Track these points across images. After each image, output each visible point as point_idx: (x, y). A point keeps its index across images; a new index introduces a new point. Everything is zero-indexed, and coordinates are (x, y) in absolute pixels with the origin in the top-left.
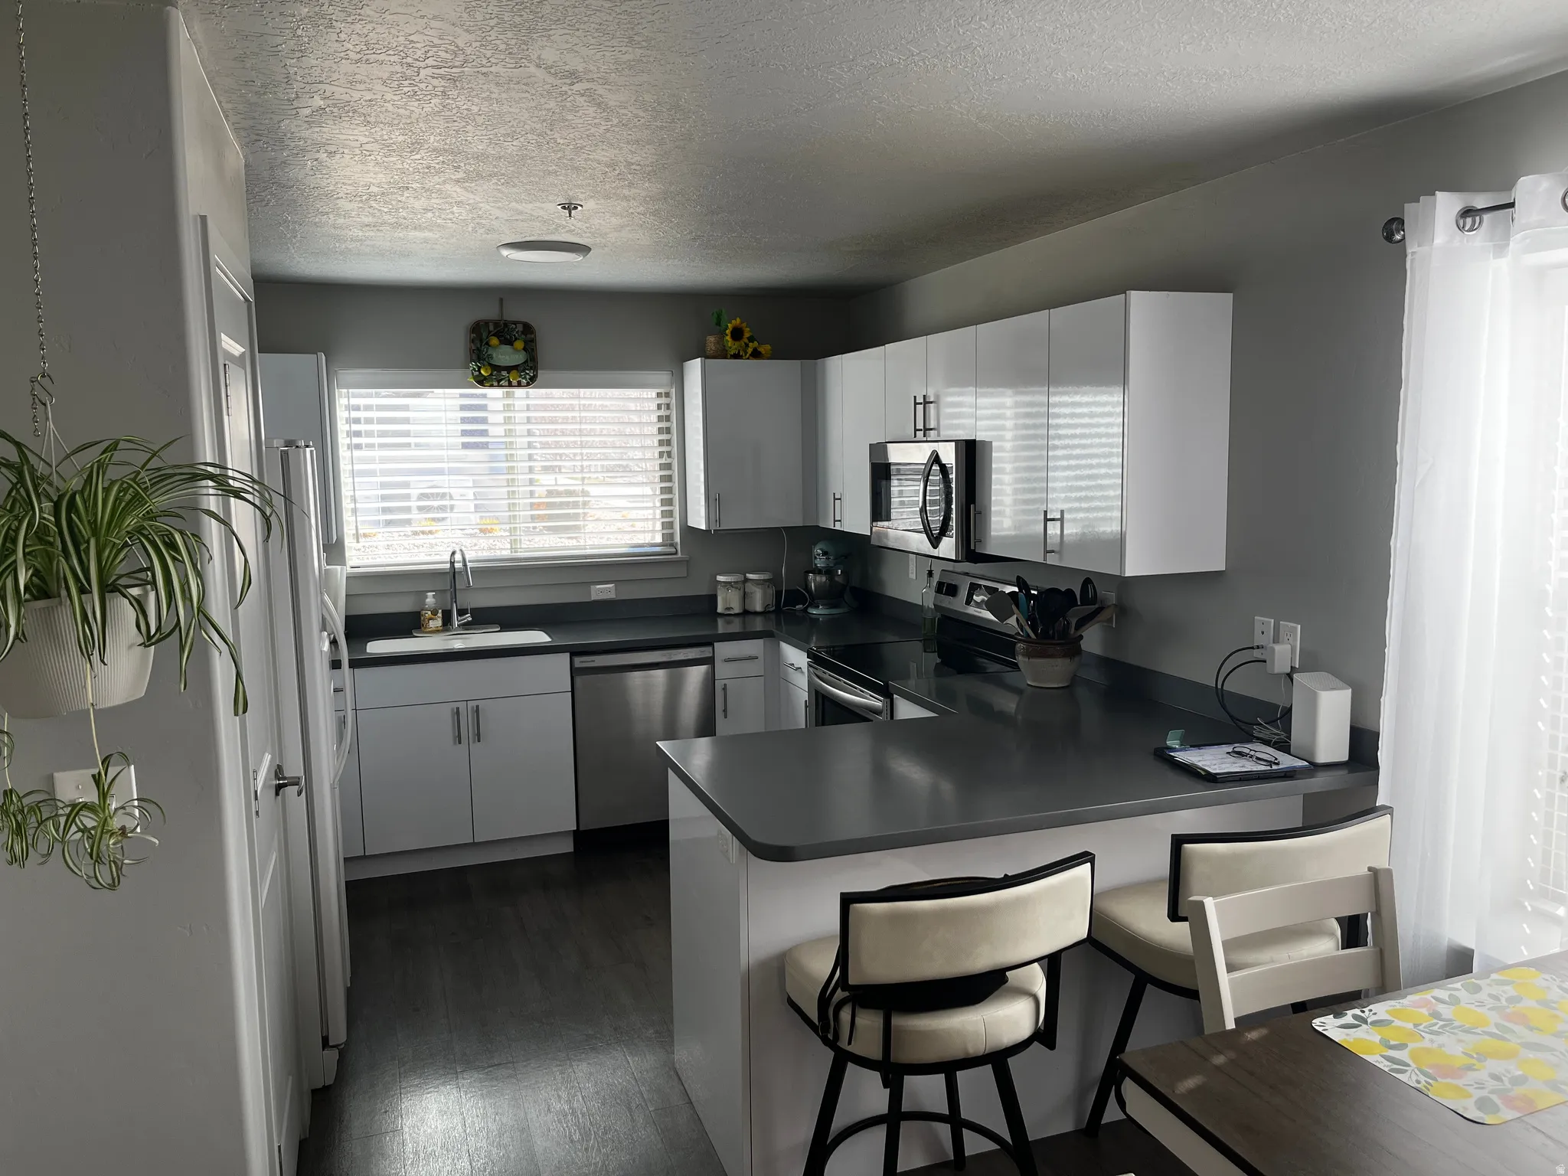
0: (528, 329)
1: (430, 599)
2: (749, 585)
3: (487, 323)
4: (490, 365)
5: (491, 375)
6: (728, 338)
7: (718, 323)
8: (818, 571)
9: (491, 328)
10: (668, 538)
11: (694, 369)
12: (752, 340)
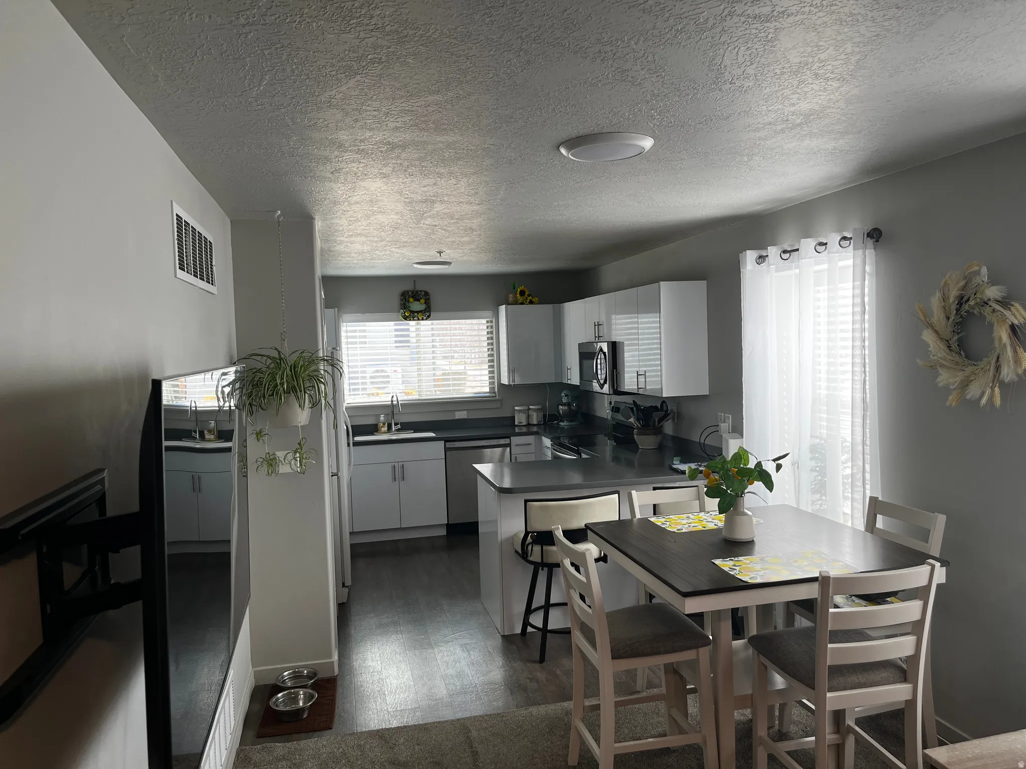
0: (426, 294)
1: (382, 418)
2: (530, 411)
3: (408, 292)
4: (410, 310)
5: (410, 315)
6: (518, 295)
7: (514, 288)
8: (564, 405)
9: (410, 293)
10: (492, 389)
11: (503, 309)
12: (529, 295)
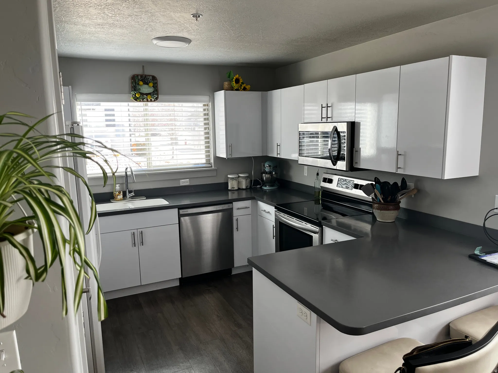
0: (154, 78)
1: (118, 187)
2: (240, 179)
3: (138, 76)
4: (139, 92)
5: (140, 97)
6: (234, 83)
7: (229, 77)
8: (266, 173)
9: (139, 78)
10: (208, 161)
11: (220, 95)
12: (243, 83)
